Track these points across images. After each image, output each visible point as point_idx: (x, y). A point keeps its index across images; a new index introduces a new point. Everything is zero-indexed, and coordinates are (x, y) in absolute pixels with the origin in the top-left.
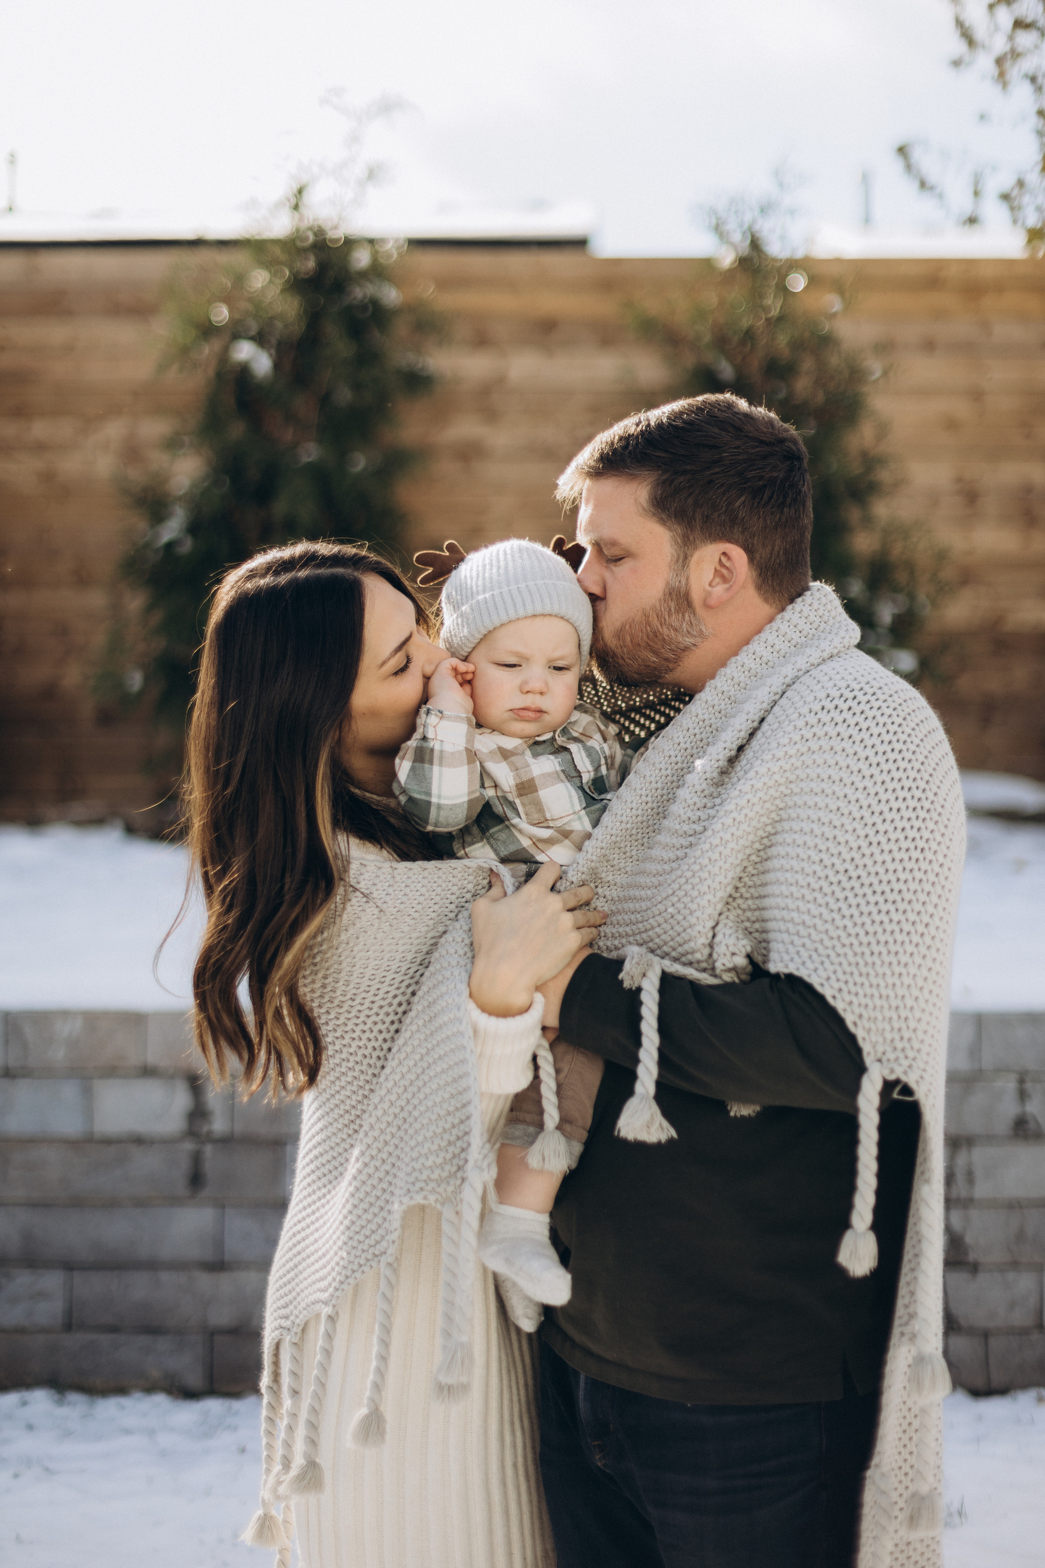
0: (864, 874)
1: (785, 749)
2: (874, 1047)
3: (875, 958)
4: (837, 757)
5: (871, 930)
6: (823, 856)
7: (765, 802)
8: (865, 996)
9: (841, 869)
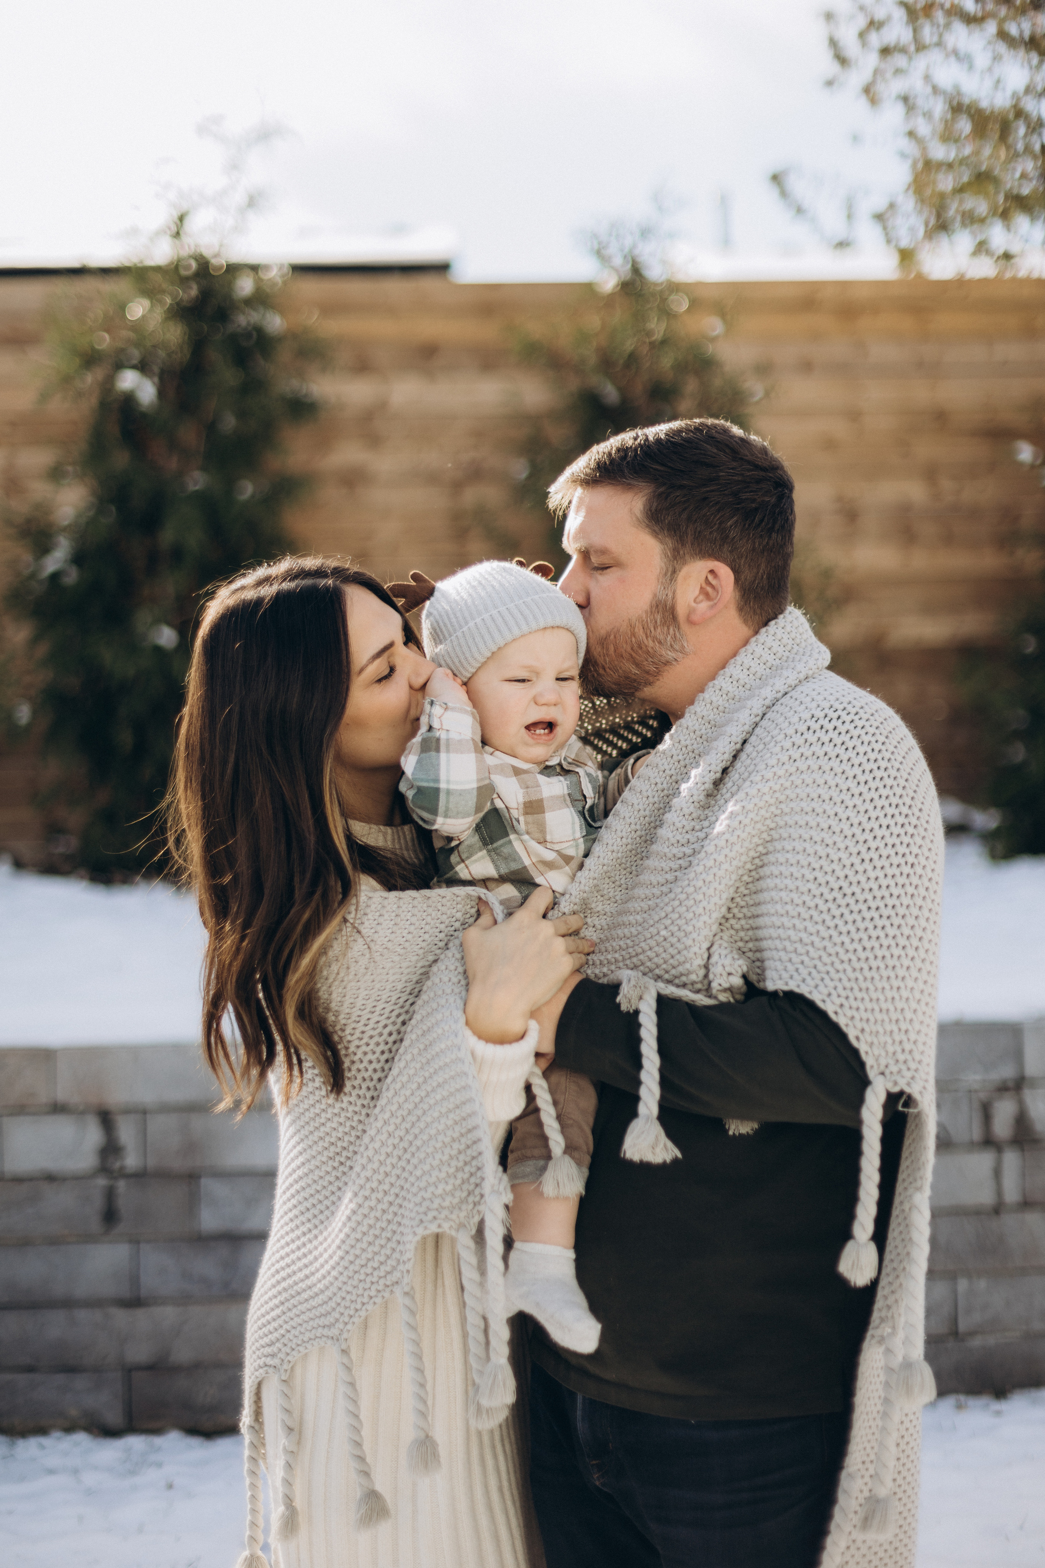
0: (858, 891)
1: (774, 770)
3: (874, 973)
4: (826, 776)
5: (868, 945)
6: (818, 874)
7: (756, 822)
8: (866, 1010)
9: (836, 886)
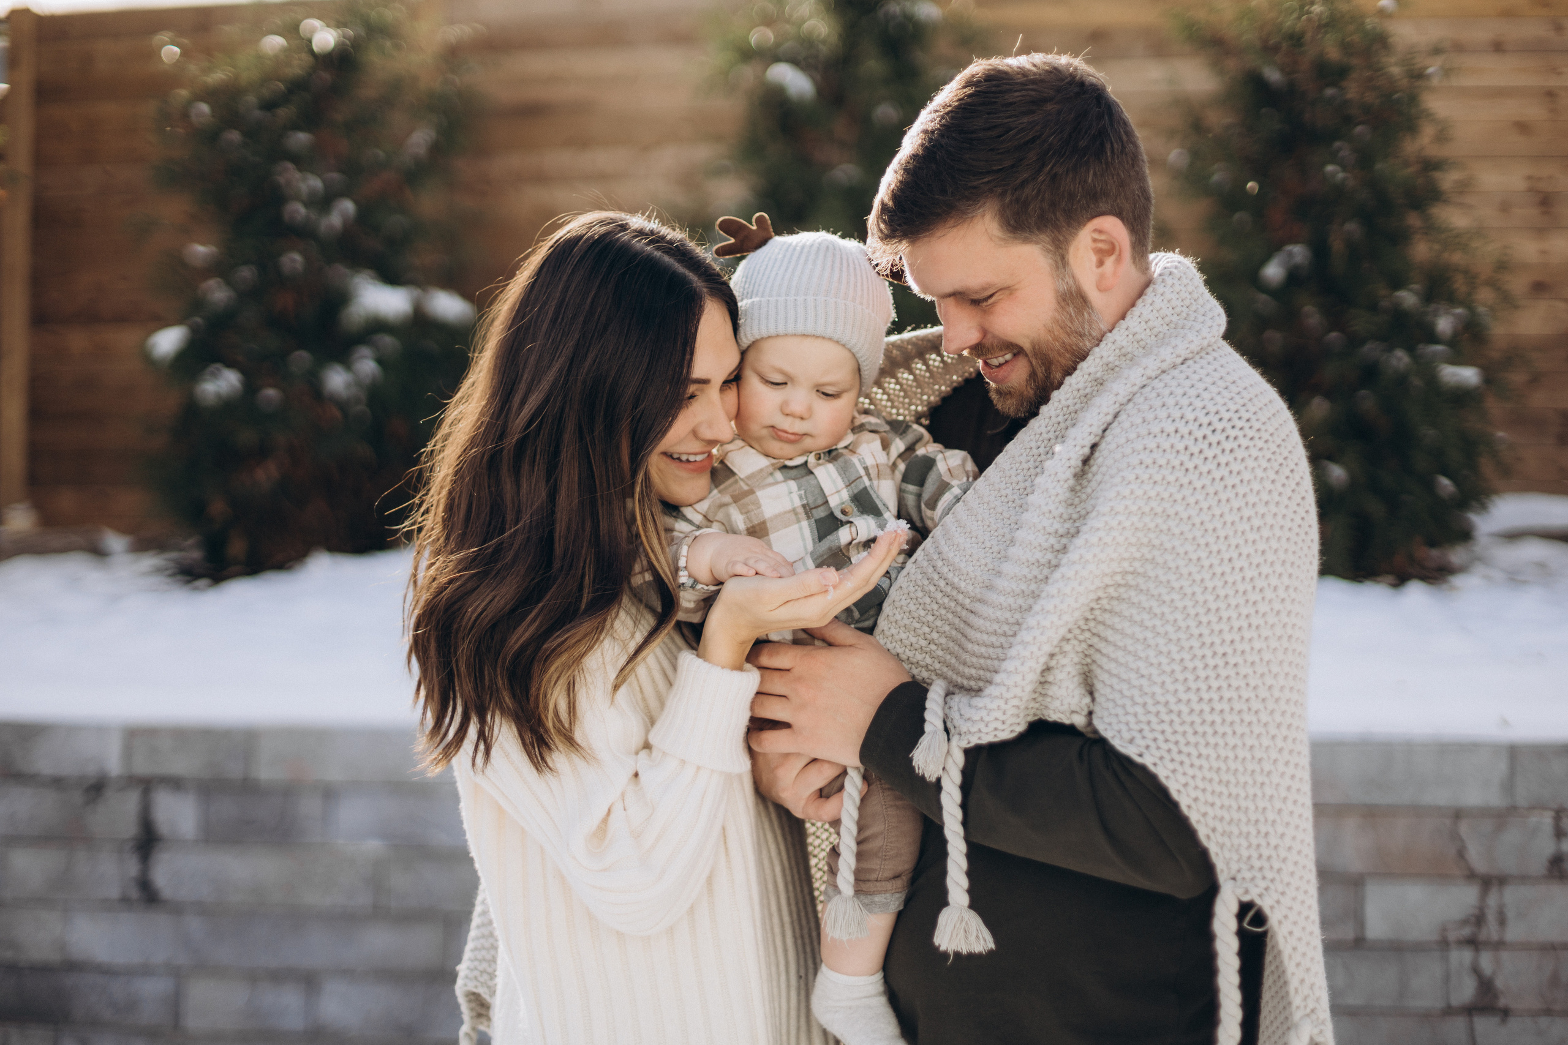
2: (1228, 864)
